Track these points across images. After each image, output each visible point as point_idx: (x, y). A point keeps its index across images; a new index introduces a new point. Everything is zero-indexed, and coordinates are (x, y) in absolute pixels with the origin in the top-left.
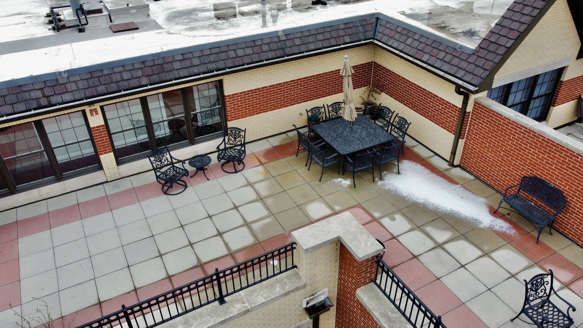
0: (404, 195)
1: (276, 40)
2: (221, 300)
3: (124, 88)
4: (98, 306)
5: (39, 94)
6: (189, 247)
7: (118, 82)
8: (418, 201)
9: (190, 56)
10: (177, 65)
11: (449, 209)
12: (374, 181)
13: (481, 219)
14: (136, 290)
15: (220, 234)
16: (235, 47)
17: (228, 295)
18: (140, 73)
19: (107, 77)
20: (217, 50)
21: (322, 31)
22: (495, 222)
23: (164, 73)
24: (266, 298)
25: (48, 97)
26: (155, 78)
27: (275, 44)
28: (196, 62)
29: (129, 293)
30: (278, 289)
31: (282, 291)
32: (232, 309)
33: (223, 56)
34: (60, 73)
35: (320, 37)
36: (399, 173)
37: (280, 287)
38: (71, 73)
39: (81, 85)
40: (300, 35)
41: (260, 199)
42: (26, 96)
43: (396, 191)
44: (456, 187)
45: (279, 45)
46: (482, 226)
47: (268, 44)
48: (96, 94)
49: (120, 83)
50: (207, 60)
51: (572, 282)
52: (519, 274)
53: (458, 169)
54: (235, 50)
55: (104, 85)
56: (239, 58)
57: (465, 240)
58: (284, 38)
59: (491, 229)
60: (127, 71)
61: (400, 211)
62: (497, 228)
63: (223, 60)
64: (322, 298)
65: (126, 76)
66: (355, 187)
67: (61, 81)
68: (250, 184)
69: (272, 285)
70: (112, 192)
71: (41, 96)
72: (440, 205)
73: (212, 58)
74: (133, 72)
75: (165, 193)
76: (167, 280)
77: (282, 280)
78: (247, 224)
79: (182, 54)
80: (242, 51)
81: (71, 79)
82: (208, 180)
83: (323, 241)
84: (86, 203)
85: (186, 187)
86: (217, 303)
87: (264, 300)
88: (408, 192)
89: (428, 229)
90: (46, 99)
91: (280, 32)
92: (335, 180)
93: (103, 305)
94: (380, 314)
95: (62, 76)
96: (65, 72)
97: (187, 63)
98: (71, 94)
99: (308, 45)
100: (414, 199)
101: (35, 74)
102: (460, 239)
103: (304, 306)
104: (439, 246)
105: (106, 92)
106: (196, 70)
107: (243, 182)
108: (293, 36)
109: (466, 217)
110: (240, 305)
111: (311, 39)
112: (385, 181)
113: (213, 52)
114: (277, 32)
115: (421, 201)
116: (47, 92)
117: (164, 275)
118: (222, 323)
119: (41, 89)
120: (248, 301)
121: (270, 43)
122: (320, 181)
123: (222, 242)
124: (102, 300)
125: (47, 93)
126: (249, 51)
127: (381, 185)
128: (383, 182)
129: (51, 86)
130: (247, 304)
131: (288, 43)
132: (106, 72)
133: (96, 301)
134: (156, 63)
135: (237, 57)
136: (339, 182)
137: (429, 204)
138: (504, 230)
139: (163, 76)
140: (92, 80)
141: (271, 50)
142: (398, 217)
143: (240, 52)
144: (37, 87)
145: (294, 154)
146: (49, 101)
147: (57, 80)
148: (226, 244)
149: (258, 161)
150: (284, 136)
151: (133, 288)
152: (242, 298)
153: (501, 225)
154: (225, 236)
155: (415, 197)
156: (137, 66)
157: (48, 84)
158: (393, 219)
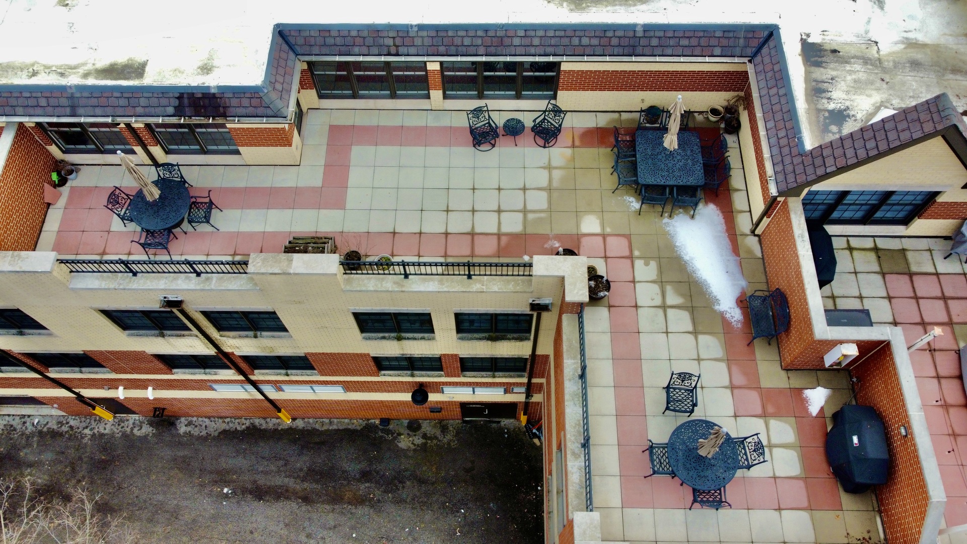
0: (677, 244)
1: (631, 34)
2: (469, 276)
3: (462, 53)
4: (392, 234)
5: (390, 42)
6: (471, 213)
7: (458, 46)
8: (684, 256)
9: (533, 33)
10: (517, 41)
11: (703, 278)
12: (662, 216)
13: (721, 302)
14: (420, 233)
15: (499, 211)
16: (581, 34)
17: (474, 275)
18: (479, 42)
19: (450, 39)
20: (562, 34)
21: (691, 34)
22: (732, 309)
23: (502, 47)
24: (499, 289)
25: (397, 46)
26: (493, 50)
27: (627, 39)
28: (536, 41)
29: (415, 233)
30: (511, 286)
31: (512, 289)
32: (474, 286)
33: (565, 41)
34: (412, 26)
35: (684, 42)
36: (693, 217)
37: (513, 285)
38: (421, 27)
39: (427, 42)
40: (661, 34)
41: (549, 189)
42: (381, 41)
43: (673, 237)
44: (733, 258)
45: (632, 43)
46: (717, 307)
47: (620, 37)
48: (436, 53)
49: (460, 48)
50: (548, 42)
51: (740, 387)
52: (704, 361)
53: (757, 239)
54: (580, 37)
55: (445, 46)
56: (581, 47)
57: (689, 313)
58: (640, 34)
59: (722, 315)
60: (469, 37)
61: (659, 259)
62: (728, 316)
63: (564, 46)
64: (547, 302)
65: (467, 41)
66: (639, 214)
67: (411, 34)
68: (549, 168)
69: (508, 282)
70: (432, 125)
71: (392, 44)
72: (699, 270)
73: (553, 42)
74: (474, 39)
75: (474, 146)
76: (444, 235)
77: (518, 280)
78: (525, 211)
79: (526, 30)
80: (587, 39)
81: (420, 34)
82: (516, 145)
83: (550, 274)
84: (408, 128)
85: (494, 146)
86: (466, 277)
87: (497, 290)
88: (683, 243)
89: (669, 289)
90: (395, 48)
91: (639, 27)
92: (628, 198)
93: (397, 235)
94: (567, 339)
95: (413, 29)
96: (416, 26)
97: (526, 41)
98: (416, 48)
99: (665, 48)
100: (682, 253)
101: (394, 21)
102: (687, 310)
103: (531, 302)
104: (664, 307)
105: (445, 53)
106: (533, 51)
107: (545, 161)
108: (652, 34)
109: (712, 292)
110: (480, 285)
111: (672, 42)
112: (673, 220)
113: (557, 35)
114: (635, 25)
115: (686, 258)
116: (398, 41)
117: (443, 231)
118: (463, 292)
119: (394, 38)
120: (487, 285)
121: (621, 37)
122: (613, 193)
123: (497, 220)
124: (396, 231)
125: (397, 44)
126: (595, 42)
127: (665, 223)
128: (670, 221)
129: (401, 37)
130: (484, 287)
131: (643, 42)
132: (450, 34)
133: (392, 230)
134: (498, 35)
135: (580, 45)
136: (629, 202)
137: (691, 264)
138: (733, 321)
139: (500, 50)
140: (437, 38)
141: (619, 46)
142: (653, 264)
143: (585, 41)
144: (391, 35)
145: (610, 147)
146: (397, 51)
147: (408, 32)
148: (499, 223)
149: (572, 140)
150: (616, 115)
151: (419, 231)
152: (483, 281)
153: (735, 315)
154: (503, 215)
155: (684, 251)
156: (480, 33)
157: (400, 34)
158: (647, 264)
